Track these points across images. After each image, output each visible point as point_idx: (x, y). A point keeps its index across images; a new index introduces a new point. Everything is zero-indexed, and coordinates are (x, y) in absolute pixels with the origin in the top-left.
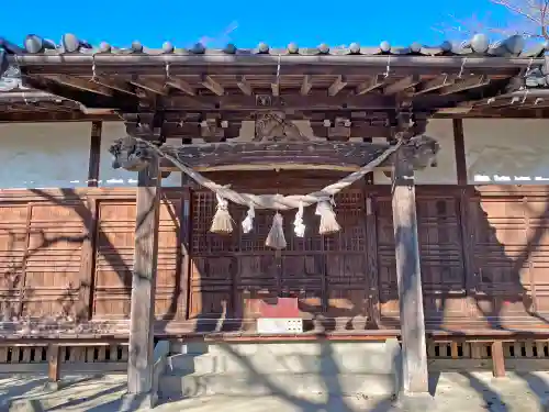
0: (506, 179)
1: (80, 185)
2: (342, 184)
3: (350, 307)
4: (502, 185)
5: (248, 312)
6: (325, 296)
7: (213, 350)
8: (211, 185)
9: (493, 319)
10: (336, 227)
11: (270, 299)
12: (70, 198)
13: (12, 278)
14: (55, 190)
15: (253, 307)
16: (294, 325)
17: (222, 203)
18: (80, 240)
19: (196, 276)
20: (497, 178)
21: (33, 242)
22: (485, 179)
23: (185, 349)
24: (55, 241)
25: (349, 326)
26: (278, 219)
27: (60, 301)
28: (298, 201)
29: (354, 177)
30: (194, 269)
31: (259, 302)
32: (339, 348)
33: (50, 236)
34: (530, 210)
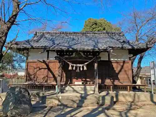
0: (116, 59)
1: (45, 59)
2: (87, 63)
3: (90, 80)
4: (116, 60)
5: (73, 81)
6: (86, 78)
7: (68, 87)
8: (69, 63)
9: (113, 83)
10: (86, 69)
11: (77, 79)
12: (44, 62)
13: (34, 75)
14: (41, 60)
15: (74, 80)
16: (81, 83)
17: (70, 65)
18: (46, 69)
19: (65, 75)
20: (115, 59)
21: (38, 69)
22: (113, 59)
23: (64, 86)
24: (41, 69)
25: (90, 83)
26: (78, 68)
27: (42, 79)
28: (81, 65)
29: (89, 62)
30: (65, 74)
31: (75, 79)
32: (87, 87)
33: (40, 68)
34: (120, 65)
